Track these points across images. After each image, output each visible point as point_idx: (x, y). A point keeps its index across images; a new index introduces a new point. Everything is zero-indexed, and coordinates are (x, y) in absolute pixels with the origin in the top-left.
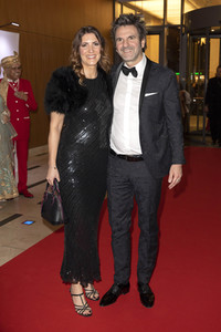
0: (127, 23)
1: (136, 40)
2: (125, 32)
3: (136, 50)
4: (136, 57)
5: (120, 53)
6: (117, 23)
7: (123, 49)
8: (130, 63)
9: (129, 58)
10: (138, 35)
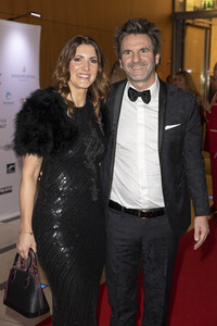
0: (138, 31)
1: (150, 54)
2: (136, 43)
3: (149, 67)
4: (149, 77)
5: (128, 69)
6: (124, 30)
7: (132, 65)
8: (141, 84)
9: (139, 78)
10: (152, 47)
